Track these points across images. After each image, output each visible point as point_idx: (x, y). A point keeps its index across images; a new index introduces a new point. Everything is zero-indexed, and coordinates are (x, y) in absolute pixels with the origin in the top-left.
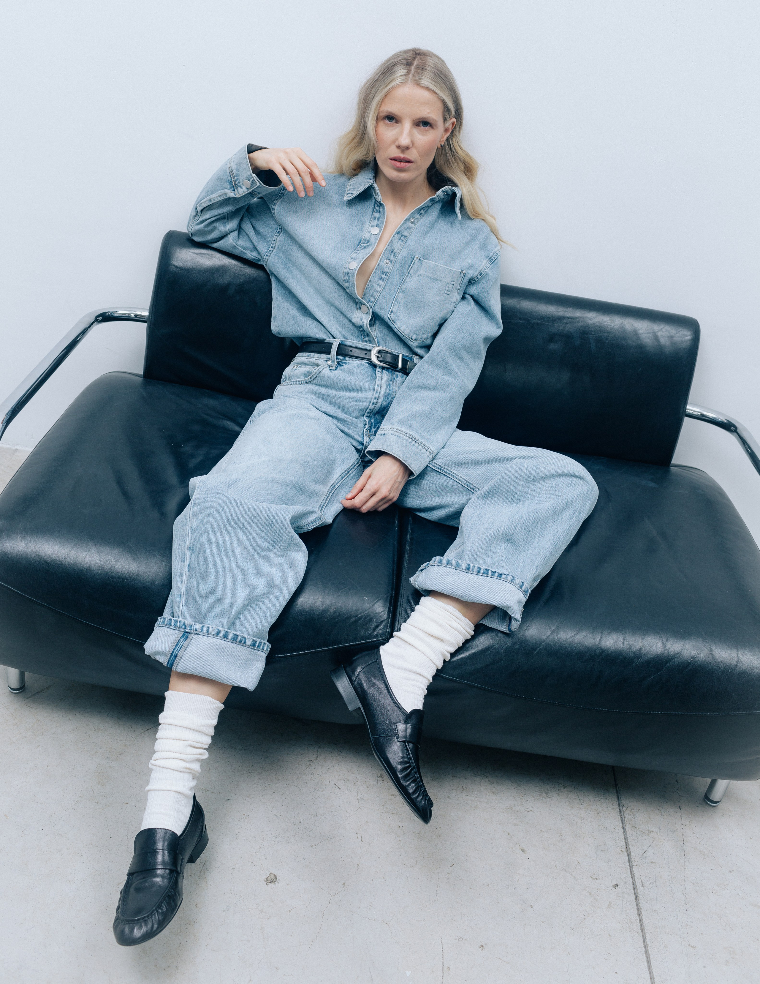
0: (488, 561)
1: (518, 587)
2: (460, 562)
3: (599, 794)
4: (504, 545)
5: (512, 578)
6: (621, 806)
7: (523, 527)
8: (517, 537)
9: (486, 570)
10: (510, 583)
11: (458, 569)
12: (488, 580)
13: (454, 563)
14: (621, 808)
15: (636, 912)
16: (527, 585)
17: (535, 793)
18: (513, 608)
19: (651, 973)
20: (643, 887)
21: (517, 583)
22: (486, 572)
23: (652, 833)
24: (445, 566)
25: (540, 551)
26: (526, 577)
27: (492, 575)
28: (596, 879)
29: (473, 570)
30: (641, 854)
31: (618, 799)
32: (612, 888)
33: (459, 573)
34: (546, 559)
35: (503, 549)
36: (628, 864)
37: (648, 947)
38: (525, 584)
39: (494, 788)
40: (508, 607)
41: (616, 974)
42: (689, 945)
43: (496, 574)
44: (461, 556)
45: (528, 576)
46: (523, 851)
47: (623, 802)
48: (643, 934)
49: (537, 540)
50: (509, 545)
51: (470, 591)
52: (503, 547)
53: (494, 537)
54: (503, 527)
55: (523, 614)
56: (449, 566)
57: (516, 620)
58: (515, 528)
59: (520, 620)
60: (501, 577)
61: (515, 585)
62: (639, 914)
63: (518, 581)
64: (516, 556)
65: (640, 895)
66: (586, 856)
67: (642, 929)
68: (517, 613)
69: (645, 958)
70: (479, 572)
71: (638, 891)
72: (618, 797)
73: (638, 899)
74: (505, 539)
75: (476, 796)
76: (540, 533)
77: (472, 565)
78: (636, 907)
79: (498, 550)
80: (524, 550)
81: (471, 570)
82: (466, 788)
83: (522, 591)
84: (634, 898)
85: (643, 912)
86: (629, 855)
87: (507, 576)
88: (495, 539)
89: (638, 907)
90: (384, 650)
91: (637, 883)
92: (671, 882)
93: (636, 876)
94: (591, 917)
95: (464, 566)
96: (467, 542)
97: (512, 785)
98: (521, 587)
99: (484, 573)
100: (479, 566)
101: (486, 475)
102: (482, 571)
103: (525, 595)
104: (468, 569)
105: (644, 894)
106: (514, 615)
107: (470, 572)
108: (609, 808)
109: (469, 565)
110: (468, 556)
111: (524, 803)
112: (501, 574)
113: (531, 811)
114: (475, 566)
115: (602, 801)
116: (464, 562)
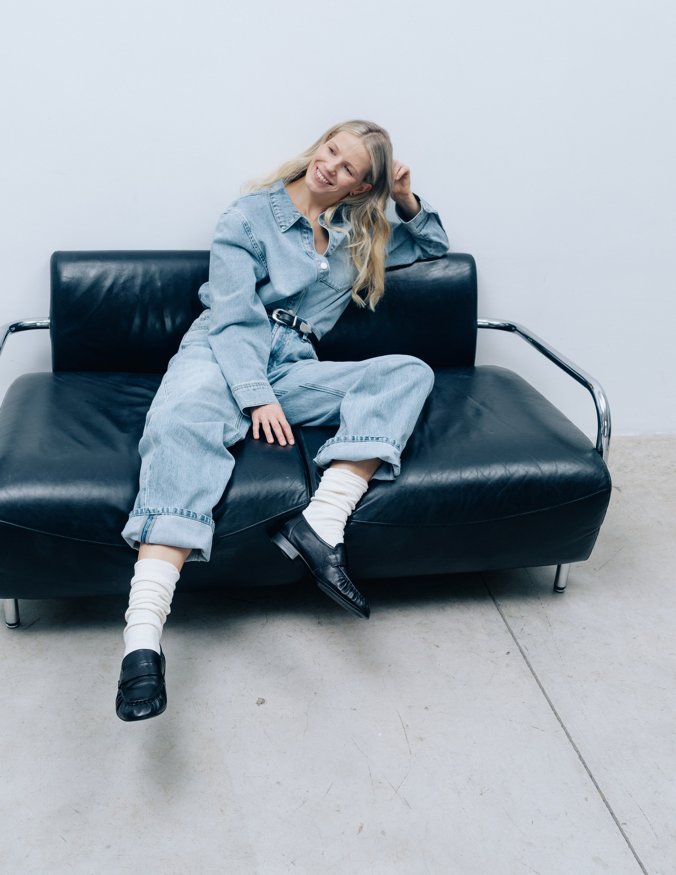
0: (367, 433)
1: (392, 444)
2: (346, 436)
3: (480, 602)
4: (375, 419)
5: (387, 439)
6: (497, 606)
7: (387, 404)
8: (383, 412)
9: (367, 437)
10: (386, 442)
11: (346, 441)
12: (369, 443)
13: (342, 438)
14: (498, 607)
15: (527, 665)
16: (398, 442)
17: (434, 610)
18: (391, 457)
19: (547, 698)
20: (527, 650)
21: (390, 442)
22: (367, 438)
23: (524, 617)
24: (336, 442)
25: (402, 418)
26: (396, 437)
27: (372, 440)
28: (494, 652)
29: (357, 439)
30: (520, 631)
31: (495, 603)
32: (506, 655)
33: (348, 444)
34: (407, 422)
35: (376, 422)
36: (513, 639)
37: (540, 683)
38: (396, 441)
39: (404, 613)
40: (388, 457)
41: (523, 703)
42: (568, 676)
43: (375, 439)
44: (347, 433)
45: (397, 436)
46: (437, 646)
47: (498, 603)
48: (535, 677)
49: (397, 412)
50: (379, 419)
51: (359, 452)
52: (375, 421)
53: (367, 415)
54: (372, 407)
55: (401, 463)
56: (340, 441)
57: (396, 466)
58: (381, 406)
59: (399, 465)
60: (378, 440)
61: (390, 443)
62: (529, 666)
63: (391, 440)
64: (385, 426)
65: (526, 655)
66: (482, 640)
67: (534, 674)
68: (396, 461)
69: (541, 690)
70: (362, 439)
71: (524, 653)
72: (494, 601)
73: (526, 658)
74: (375, 415)
75: (393, 621)
76: (399, 407)
77: (355, 437)
78: (526, 662)
79: (372, 424)
80: (390, 421)
81: (356, 439)
82: (384, 617)
83: (395, 446)
84: (523, 657)
85: (531, 664)
86: (512, 634)
87: (383, 438)
88: (368, 416)
89: (527, 662)
90: (305, 513)
91: (522, 649)
92: (545, 643)
93: (520, 644)
94: (497, 675)
95: (350, 438)
96: (348, 422)
97: (416, 609)
98: (394, 444)
99: (365, 439)
100: (361, 436)
101: (349, 381)
102: (364, 439)
103: (399, 449)
104: (354, 439)
105: (529, 654)
106: (393, 463)
107: (355, 441)
108: (490, 609)
109: (354, 437)
110: (351, 431)
111: (429, 618)
112: (378, 438)
113: (435, 621)
114: (358, 437)
115: (483, 605)
116: (350, 436)
